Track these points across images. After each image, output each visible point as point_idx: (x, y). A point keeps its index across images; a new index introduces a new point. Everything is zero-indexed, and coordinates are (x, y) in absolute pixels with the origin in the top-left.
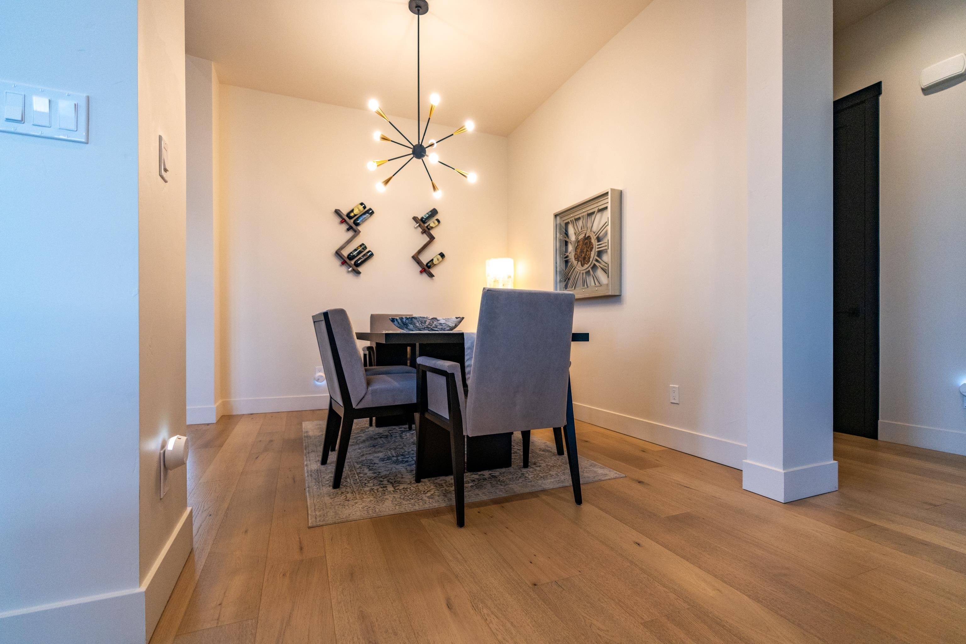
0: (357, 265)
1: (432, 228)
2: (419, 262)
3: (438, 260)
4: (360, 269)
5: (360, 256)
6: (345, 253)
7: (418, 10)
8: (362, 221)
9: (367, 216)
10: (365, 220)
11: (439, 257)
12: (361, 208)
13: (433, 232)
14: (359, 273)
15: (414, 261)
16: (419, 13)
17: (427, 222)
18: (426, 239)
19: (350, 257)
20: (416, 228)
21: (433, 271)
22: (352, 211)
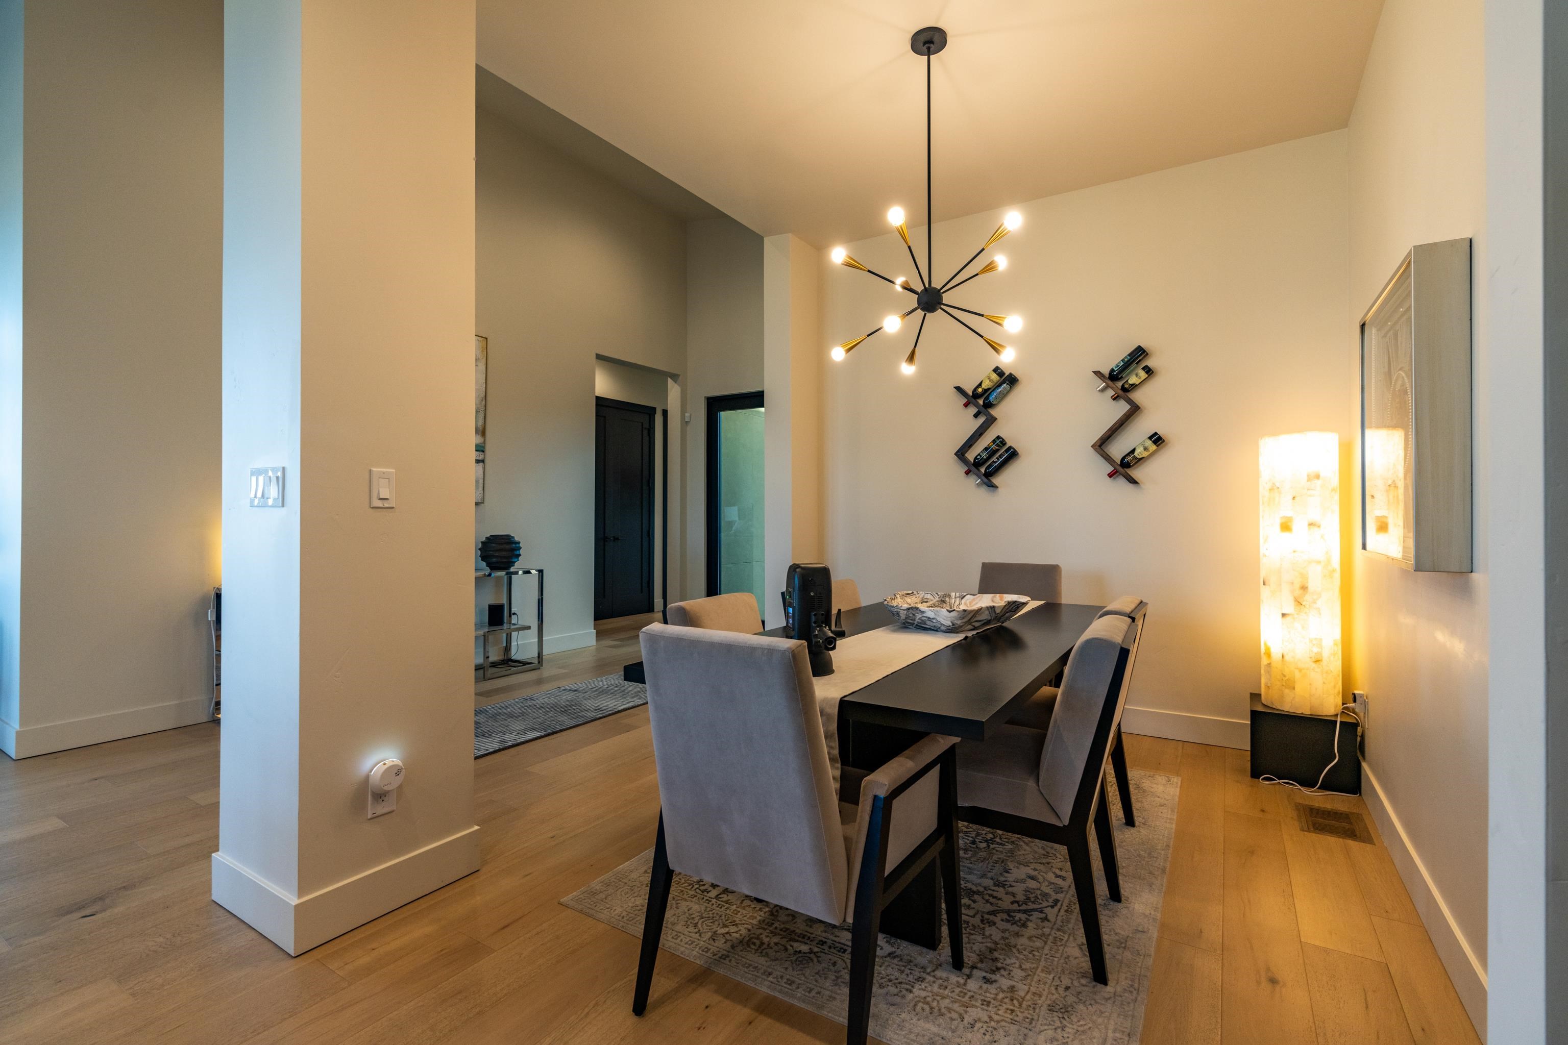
0: (989, 475)
1: (1134, 386)
2: (1108, 458)
3: (1146, 449)
4: (996, 480)
5: (994, 459)
6: (971, 456)
7: (929, 48)
8: (996, 398)
9: (1004, 388)
10: (1004, 396)
11: (1149, 443)
12: (995, 377)
13: (1138, 396)
14: (993, 487)
15: (1097, 454)
16: (929, 53)
17: (1122, 377)
18: (1123, 407)
19: (977, 464)
20: (1103, 390)
21: (1135, 473)
22: (980, 385)
